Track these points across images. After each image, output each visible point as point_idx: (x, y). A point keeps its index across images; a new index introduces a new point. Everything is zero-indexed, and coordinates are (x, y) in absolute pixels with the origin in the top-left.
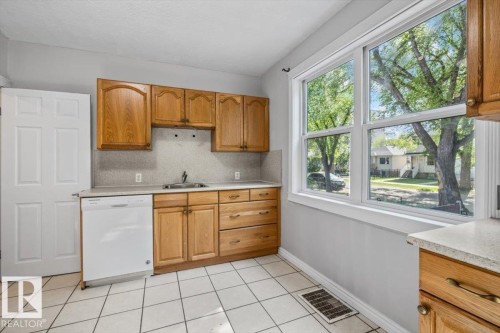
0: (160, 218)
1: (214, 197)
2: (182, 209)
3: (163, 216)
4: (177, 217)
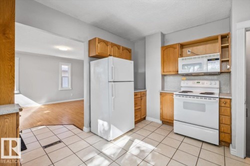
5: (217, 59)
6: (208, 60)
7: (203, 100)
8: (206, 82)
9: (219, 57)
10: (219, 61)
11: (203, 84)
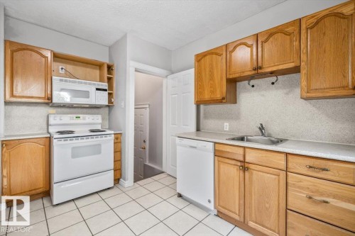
0: (219, 167)
1: (281, 161)
2: (239, 164)
3: (222, 166)
4: (232, 171)
5: (105, 90)
6: (97, 89)
7: (95, 139)
8: (87, 116)
9: (107, 88)
10: (107, 93)
11: (84, 119)
